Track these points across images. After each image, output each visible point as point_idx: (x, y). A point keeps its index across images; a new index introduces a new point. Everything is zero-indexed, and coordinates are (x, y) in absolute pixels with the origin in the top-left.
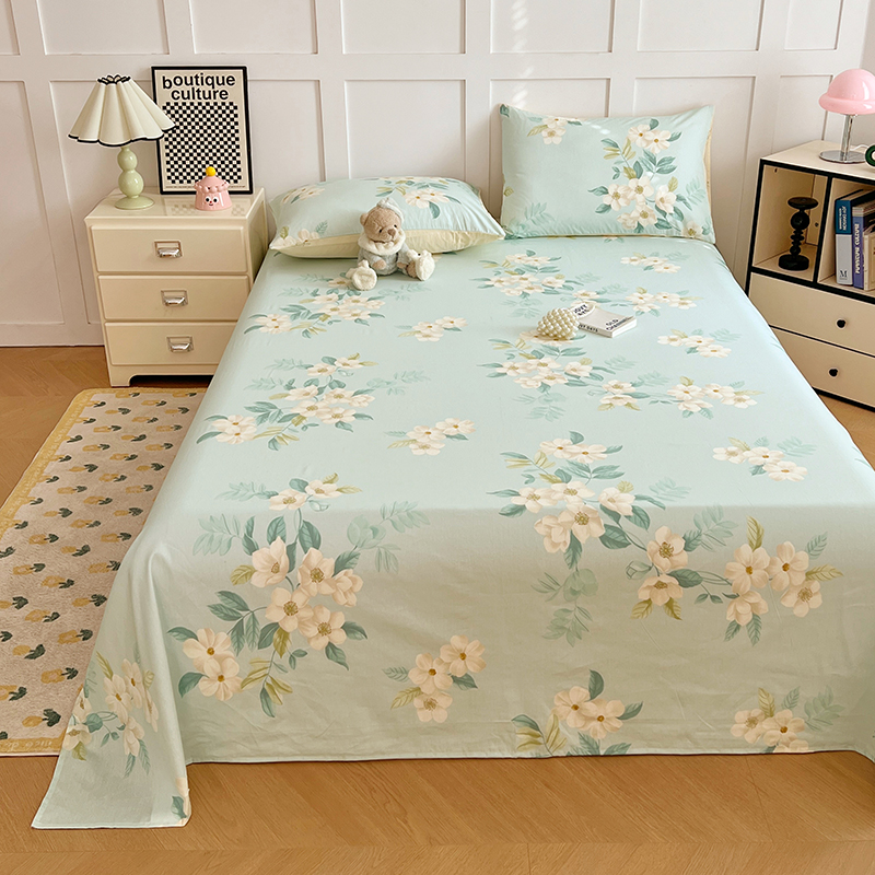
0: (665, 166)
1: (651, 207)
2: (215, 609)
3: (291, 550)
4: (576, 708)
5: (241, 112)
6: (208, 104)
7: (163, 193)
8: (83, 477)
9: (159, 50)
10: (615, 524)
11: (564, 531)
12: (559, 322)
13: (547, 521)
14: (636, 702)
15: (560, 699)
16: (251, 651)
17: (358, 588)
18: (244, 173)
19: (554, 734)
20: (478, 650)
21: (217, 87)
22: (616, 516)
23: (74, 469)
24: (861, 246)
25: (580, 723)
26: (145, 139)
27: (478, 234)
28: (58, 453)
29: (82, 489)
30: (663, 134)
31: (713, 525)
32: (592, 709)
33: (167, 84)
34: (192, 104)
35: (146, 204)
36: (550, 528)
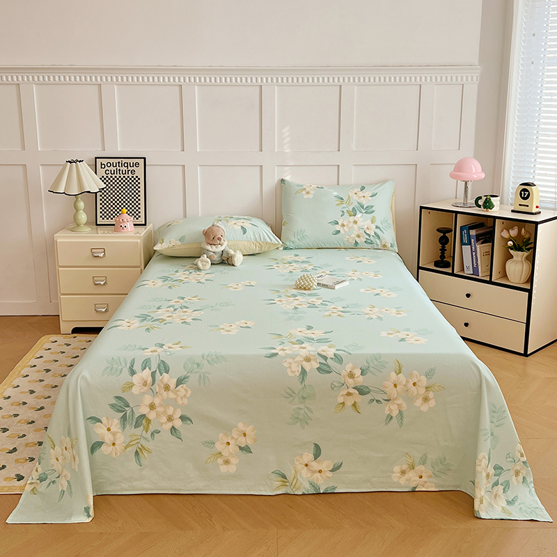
0: (368, 210)
1: (362, 231)
2: (112, 406)
3: (153, 374)
4: (307, 465)
5: (142, 181)
6: (124, 177)
7: (97, 225)
8: (43, 375)
9: (100, 149)
10: (325, 362)
11: (298, 365)
12: (306, 280)
13: (289, 360)
14: (338, 461)
15: (297, 460)
16: (130, 429)
17: (188, 395)
18: (142, 214)
19: (295, 481)
20: (253, 431)
21: (129, 168)
22: (325, 358)
23: (38, 371)
24: (476, 251)
25: (309, 475)
26: (89, 192)
27: (267, 243)
28: (29, 364)
29: (41, 381)
30: (367, 193)
31: (376, 363)
32: (315, 465)
33: (103, 166)
34: (116, 177)
35: (88, 229)
36: (291, 364)
